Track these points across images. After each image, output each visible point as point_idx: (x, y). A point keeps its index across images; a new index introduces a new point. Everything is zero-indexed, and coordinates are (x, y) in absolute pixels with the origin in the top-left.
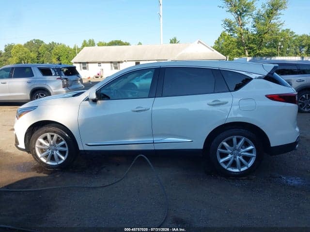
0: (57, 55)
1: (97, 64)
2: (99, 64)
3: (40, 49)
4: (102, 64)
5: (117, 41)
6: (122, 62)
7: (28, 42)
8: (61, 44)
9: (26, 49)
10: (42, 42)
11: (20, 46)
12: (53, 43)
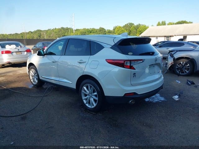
0: (140, 32)
1: (155, 38)
2: (157, 37)
3: (131, 28)
4: (158, 38)
5: (183, 21)
6: (173, 36)
7: (126, 25)
8: (144, 25)
9: (123, 29)
10: (133, 24)
11: (120, 27)
12: (139, 24)
